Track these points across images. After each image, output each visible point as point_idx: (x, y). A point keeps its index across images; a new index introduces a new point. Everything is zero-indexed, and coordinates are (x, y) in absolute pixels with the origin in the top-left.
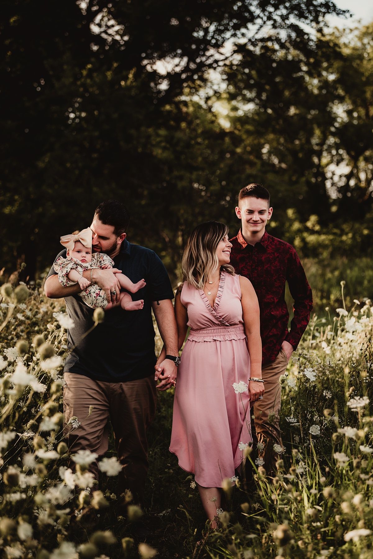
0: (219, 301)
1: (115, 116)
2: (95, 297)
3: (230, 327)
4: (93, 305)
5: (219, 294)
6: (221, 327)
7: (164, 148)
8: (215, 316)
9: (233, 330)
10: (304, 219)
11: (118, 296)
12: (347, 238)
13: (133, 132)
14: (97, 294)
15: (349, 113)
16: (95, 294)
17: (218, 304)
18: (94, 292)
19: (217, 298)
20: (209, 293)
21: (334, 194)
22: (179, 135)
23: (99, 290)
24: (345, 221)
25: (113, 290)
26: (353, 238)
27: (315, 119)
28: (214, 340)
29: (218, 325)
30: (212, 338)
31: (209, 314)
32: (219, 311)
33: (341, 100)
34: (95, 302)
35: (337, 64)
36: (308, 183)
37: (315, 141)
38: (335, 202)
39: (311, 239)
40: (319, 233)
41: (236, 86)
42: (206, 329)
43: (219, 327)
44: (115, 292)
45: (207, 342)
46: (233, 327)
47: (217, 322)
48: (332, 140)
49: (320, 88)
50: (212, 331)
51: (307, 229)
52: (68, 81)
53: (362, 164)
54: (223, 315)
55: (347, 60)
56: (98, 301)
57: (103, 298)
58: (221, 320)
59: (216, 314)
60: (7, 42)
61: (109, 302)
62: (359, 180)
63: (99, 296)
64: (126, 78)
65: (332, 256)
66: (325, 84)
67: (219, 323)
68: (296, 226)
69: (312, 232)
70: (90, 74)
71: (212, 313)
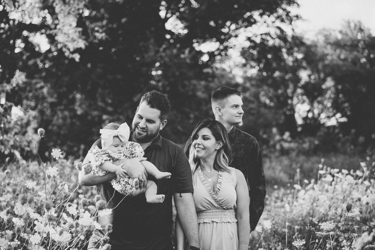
0: (220, 186)
1: (177, 73)
2: (124, 185)
3: (226, 211)
4: (123, 192)
5: (220, 181)
6: (219, 210)
7: (204, 92)
8: (215, 200)
9: (229, 213)
10: (282, 134)
11: (146, 183)
12: (306, 146)
13: (186, 82)
14: (126, 182)
15: (309, 76)
16: (124, 182)
17: (219, 189)
18: (123, 181)
19: (218, 184)
20: (210, 180)
21: (300, 121)
22: (212, 85)
23: (128, 179)
24: (306, 136)
25: (141, 178)
26: (310, 146)
27: (290, 79)
28: (212, 221)
29: (217, 208)
30: (210, 219)
31: (211, 198)
32: (219, 195)
33: (305, 68)
34: (124, 189)
35: (303, 49)
36: (285, 114)
37: (289, 91)
38: (300, 126)
39: (286, 145)
40: (290, 142)
41: (246, 59)
42: (206, 211)
43: (218, 210)
44: (142, 179)
45: (207, 223)
46: (228, 211)
47: (216, 205)
48: (299, 91)
49: (293, 62)
50: (211, 213)
51: (283, 140)
52: (152, 53)
53: (316, 105)
54: (223, 199)
55: (308, 47)
56: (127, 189)
57: (132, 186)
58: (220, 203)
59: (216, 198)
60: (120, 32)
61: (137, 189)
62: (314, 114)
63: (128, 184)
64: (184, 53)
65: (298, 155)
66: (296, 60)
67: (218, 206)
68: (278, 138)
69: (286, 141)
70: (165, 50)
71: (213, 197)
